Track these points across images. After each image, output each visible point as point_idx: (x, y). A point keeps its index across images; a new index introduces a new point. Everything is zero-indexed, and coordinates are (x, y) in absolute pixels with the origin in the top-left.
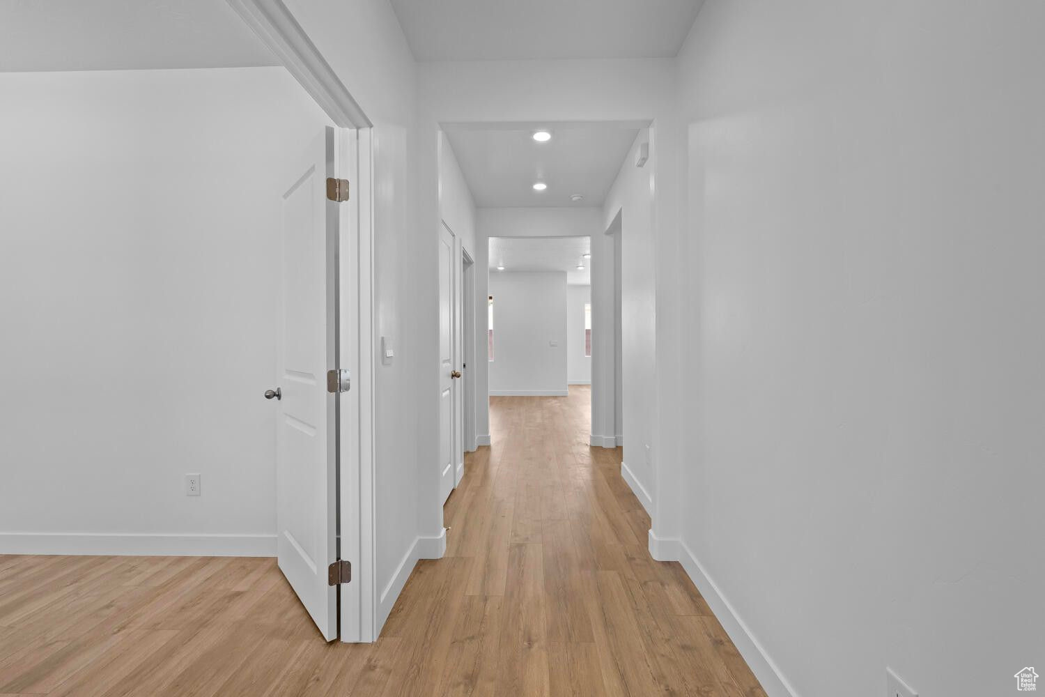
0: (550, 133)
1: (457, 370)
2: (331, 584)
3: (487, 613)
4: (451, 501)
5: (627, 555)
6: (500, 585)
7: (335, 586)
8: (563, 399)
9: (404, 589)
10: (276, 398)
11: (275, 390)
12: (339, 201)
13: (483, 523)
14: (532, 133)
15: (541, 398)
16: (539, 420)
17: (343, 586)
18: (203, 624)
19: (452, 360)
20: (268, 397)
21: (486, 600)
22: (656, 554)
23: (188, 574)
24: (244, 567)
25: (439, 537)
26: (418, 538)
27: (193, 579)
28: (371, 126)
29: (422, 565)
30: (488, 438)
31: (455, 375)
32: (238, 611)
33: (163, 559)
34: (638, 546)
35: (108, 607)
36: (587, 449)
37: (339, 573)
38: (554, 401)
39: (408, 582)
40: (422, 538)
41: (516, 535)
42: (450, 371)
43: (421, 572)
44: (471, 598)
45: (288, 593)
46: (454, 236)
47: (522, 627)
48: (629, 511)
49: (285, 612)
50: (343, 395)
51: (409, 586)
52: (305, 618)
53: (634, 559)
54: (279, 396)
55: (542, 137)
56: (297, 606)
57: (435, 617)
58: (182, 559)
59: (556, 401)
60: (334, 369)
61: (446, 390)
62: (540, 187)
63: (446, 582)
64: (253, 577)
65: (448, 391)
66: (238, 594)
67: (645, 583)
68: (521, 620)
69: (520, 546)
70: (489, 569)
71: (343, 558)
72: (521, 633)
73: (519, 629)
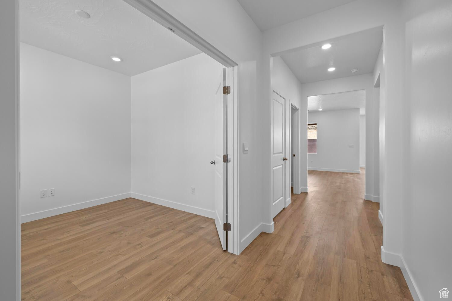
0: (330, 44)
1: (287, 157)
2: (224, 230)
3: (283, 259)
4: (282, 213)
5: (365, 255)
6: (292, 250)
7: (226, 231)
8: (356, 175)
9: (254, 241)
10: (214, 164)
11: (214, 161)
12: (227, 94)
13: (293, 224)
14: (321, 47)
15: (343, 173)
16: (338, 184)
17: (229, 232)
18: (191, 234)
19: (284, 153)
20: (211, 163)
21: (285, 254)
22: (384, 260)
23: (191, 218)
24: (205, 220)
25: (270, 225)
26: (262, 223)
27: (192, 220)
28: (237, 65)
29: (263, 234)
30: (307, 189)
31: (285, 159)
32: (201, 233)
33: (186, 212)
34: (375, 253)
35: (171, 222)
36: (362, 201)
37: (227, 227)
38: (350, 176)
39: (256, 239)
40: (263, 223)
41: (307, 232)
42: (283, 157)
43: (261, 237)
44: (279, 251)
45: (215, 231)
46: (285, 99)
47: (297, 269)
48: (376, 235)
49: (213, 237)
50: (229, 164)
51: (256, 240)
52: (219, 241)
53: (369, 258)
54: (215, 163)
55: (326, 47)
56: (217, 236)
57: (262, 254)
58: (190, 214)
59: (351, 175)
60: (225, 154)
61: (280, 165)
62: (331, 69)
63: (270, 243)
64: (207, 224)
65: (281, 166)
66: (202, 228)
67: (372, 271)
68: (298, 266)
69: (307, 237)
70: (290, 242)
71: (229, 222)
72: (296, 271)
73: (295, 269)
